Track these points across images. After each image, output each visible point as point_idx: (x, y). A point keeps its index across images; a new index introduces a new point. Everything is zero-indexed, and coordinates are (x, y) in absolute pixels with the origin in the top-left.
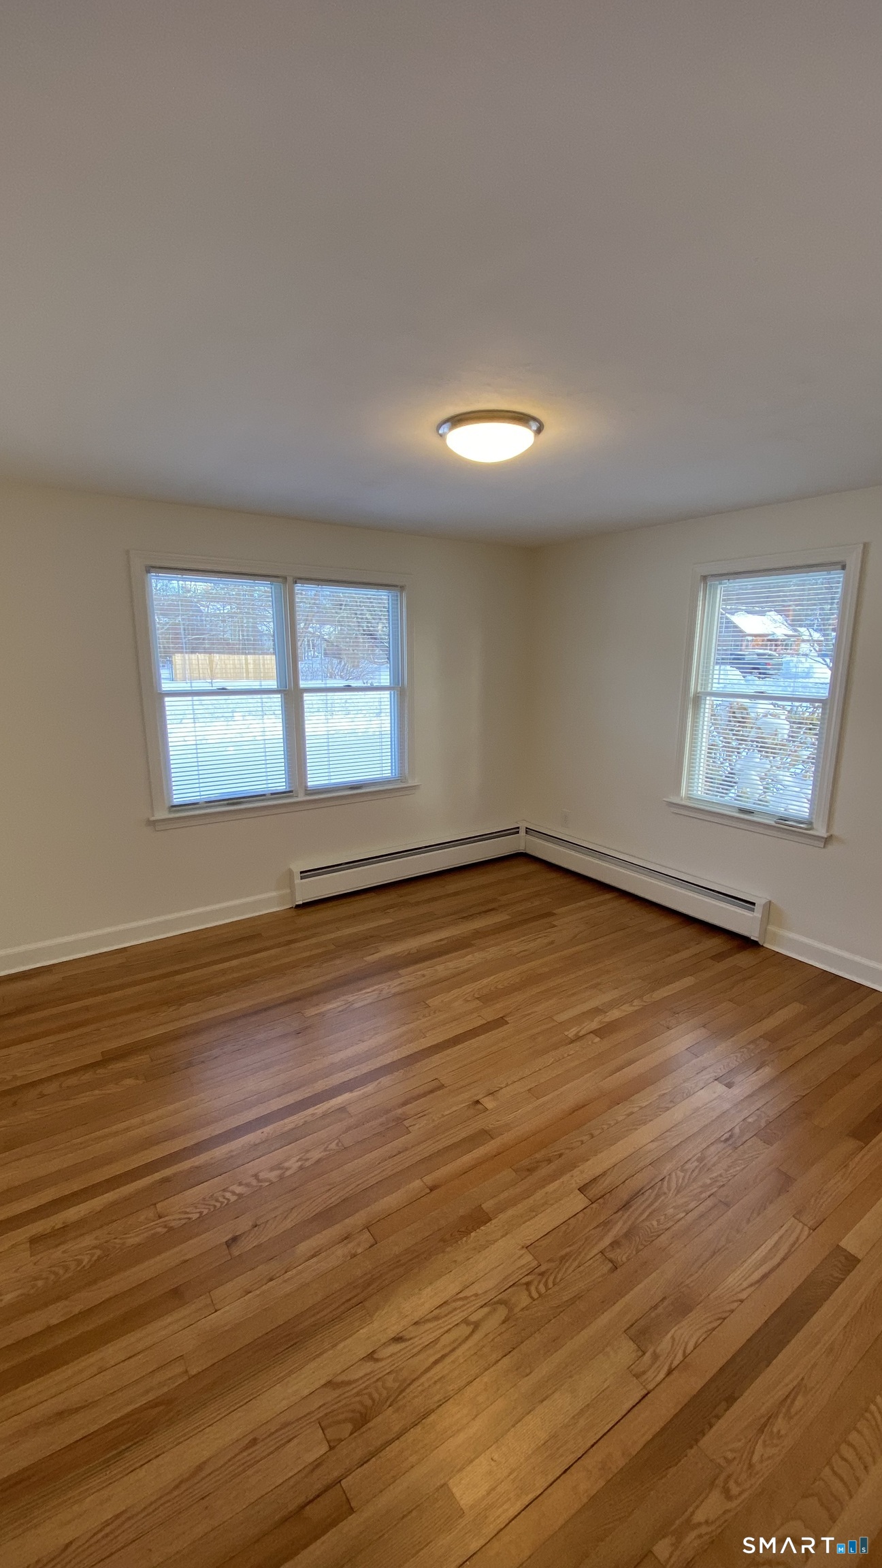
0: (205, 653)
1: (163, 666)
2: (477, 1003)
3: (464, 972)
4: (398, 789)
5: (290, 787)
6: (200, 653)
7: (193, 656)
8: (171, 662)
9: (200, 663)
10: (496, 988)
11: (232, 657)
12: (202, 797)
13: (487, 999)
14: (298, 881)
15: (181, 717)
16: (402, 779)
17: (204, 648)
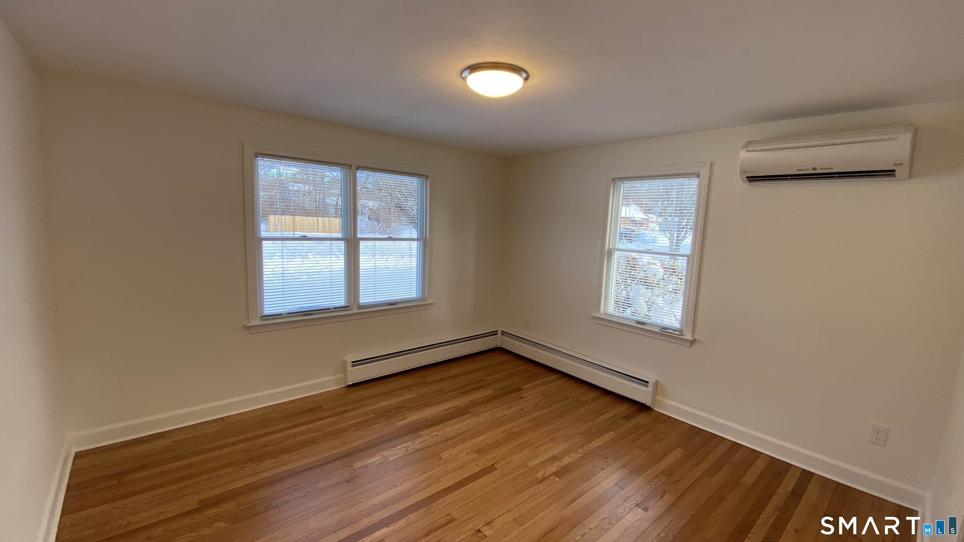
0: (290, 215)
1: (262, 223)
2: (474, 455)
3: (465, 432)
4: (421, 305)
5: (347, 303)
6: (287, 215)
7: (283, 217)
8: (267, 220)
9: (286, 221)
10: (487, 443)
11: (308, 218)
12: (285, 310)
13: (481, 451)
14: (349, 368)
15: (272, 255)
16: (423, 298)
17: (290, 212)
